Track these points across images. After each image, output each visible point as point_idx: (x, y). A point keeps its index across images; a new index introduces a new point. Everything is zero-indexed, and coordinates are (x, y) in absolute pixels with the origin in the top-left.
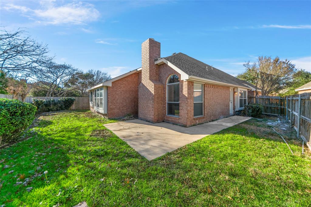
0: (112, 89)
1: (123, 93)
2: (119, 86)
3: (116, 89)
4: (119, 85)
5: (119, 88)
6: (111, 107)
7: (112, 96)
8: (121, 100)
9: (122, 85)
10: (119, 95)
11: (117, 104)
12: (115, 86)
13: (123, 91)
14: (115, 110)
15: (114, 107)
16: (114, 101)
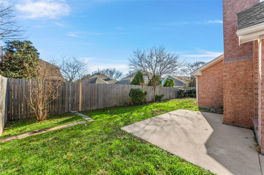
0: (203, 78)
1: (217, 80)
2: (212, 74)
3: (207, 77)
4: (212, 72)
5: (212, 76)
6: (202, 96)
7: (203, 85)
8: (214, 89)
9: (216, 71)
10: (212, 83)
11: (209, 94)
12: (207, 74)
13: (217, 78)
14: (206, 99)
15: (205, 96)
16: (206, 90)
